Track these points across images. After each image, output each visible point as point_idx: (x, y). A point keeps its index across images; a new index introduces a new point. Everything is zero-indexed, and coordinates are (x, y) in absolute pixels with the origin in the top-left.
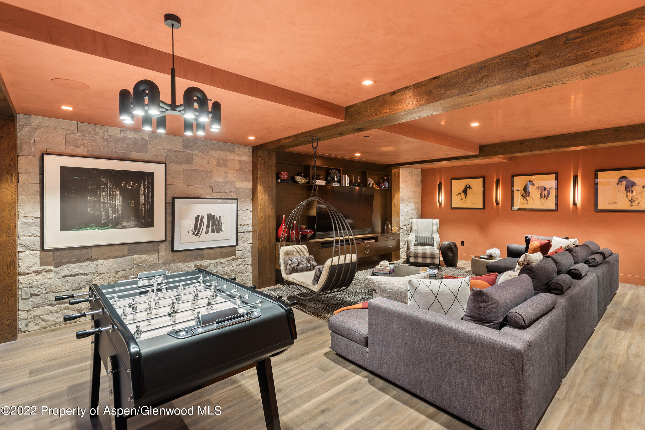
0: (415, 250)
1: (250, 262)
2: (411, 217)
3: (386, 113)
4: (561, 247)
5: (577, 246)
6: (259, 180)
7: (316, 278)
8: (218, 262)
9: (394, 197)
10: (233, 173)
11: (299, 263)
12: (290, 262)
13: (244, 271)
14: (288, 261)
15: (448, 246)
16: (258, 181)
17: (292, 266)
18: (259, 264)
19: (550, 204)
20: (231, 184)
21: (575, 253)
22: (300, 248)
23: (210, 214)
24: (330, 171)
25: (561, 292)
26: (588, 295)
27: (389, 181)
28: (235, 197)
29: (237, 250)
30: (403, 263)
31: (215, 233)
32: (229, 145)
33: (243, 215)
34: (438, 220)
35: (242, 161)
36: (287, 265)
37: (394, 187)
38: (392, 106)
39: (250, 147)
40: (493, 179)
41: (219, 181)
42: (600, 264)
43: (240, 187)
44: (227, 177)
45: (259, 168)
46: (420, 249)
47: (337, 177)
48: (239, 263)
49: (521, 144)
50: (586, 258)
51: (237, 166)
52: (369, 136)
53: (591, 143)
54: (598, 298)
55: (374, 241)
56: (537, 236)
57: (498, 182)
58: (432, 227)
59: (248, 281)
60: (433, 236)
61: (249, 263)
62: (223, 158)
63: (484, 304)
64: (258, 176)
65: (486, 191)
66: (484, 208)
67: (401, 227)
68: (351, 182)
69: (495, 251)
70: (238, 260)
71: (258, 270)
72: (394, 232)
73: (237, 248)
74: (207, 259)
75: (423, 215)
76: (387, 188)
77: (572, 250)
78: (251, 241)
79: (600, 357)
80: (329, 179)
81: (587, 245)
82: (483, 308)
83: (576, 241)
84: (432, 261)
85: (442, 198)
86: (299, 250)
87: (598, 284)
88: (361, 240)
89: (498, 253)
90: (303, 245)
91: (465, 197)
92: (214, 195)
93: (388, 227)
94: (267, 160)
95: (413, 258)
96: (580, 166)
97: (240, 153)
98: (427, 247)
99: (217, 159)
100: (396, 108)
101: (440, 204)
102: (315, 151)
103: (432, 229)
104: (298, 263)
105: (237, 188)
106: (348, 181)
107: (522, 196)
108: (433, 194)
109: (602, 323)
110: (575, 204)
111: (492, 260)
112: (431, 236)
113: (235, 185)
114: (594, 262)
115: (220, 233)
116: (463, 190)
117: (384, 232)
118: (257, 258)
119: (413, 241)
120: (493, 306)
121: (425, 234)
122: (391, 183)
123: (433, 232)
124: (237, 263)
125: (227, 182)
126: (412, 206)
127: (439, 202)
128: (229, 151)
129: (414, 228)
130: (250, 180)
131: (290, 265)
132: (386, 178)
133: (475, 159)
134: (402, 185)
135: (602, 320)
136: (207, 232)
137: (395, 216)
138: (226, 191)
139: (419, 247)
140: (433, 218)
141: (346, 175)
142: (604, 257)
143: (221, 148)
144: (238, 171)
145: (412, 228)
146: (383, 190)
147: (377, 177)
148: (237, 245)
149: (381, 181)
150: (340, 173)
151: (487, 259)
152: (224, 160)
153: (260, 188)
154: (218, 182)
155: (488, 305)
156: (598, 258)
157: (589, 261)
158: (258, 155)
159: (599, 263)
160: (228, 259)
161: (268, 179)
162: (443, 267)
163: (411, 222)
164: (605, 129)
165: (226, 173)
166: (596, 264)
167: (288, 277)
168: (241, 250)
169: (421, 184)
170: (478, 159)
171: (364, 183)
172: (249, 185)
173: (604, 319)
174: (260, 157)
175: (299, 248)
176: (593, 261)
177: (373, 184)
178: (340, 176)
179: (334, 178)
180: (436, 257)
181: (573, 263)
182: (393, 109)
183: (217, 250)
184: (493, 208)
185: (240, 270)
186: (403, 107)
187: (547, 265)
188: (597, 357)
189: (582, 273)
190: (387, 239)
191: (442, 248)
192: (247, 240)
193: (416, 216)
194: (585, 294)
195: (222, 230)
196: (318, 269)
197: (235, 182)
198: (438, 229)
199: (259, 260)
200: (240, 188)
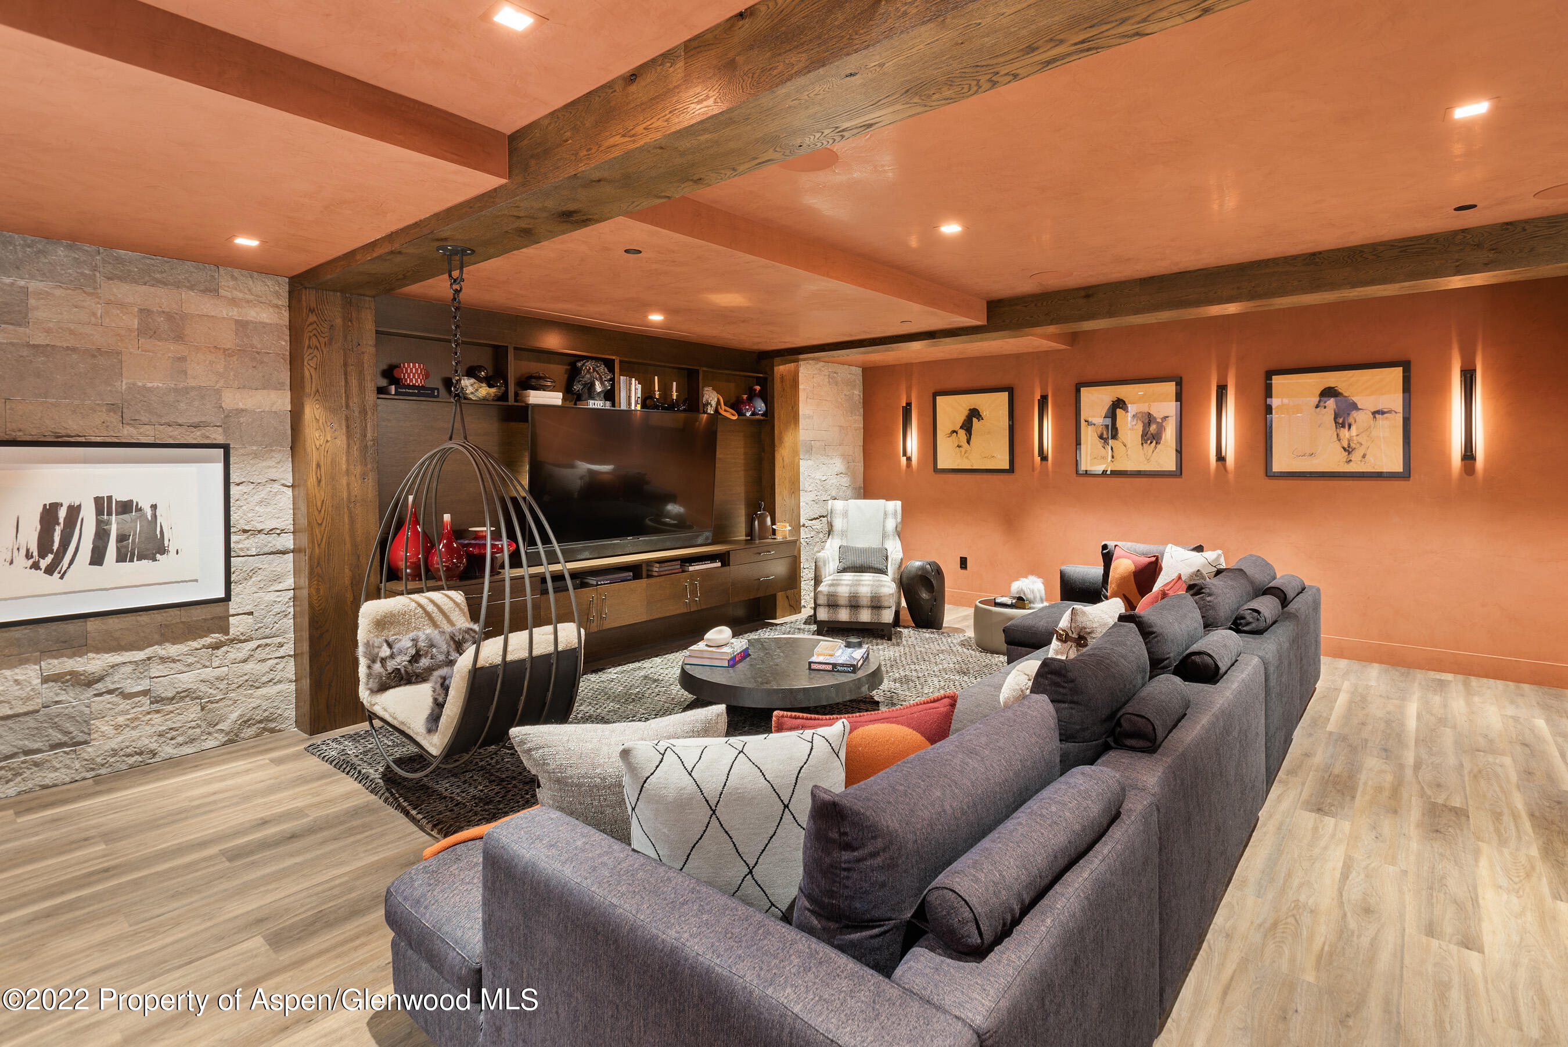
0: (832, 585)
1: (289, 649)
2: (834, 494)
3: (613, 149)
4: (1180, 577)
5: (1219, 572)
6: (309, 387)
7: (437, 710)
8: (149, 659)
9: (781, 441)
10: (211, 363)
11: (418, 652)
12: (385, 651)
13: (265, 679)
14: (380, 647)
15: (920, 573)
16: (307, 390)
17: (391, 665)
18: (314, 655)
19: (1164, 458)
20: (203, 397)
21: (1210, 595)
22: (439, 602)
23: (110, 498)
24: (579, 364)
25: (1149, 744)
26: (1235, 734)
27: (766, 396)
28: (220, 439)
29: (232, 612)
30: (805, 623)
31: (131, 560)
32: (192, 269)
33: (257, 498)
34: (899, 503)
35: (247, 322)
36: (374, 661)
37: (780, 414)
38: (630, 124)
39: (279, 278)
40: (1033, 393)
41: (149, 385)
42: (1274, 623)
43: (241, 406)
44: (186, 373)
45: (309, 347)
46: (847, 584)
47: (602, 383)
48: (241, 656)
49: (1087, 296)
50: (1238, 608)
51: (228, 339)
52: (640, 252)
53: (1252, 296)
54: (1267, 727)
55: (719, 564)
56: (1129, 544)
57: (1043, 401)
58: (884, 522)
59: (279, 712)
60: (886, 546)
61: (282, 652)
62: (167, 310)
63: (846, 855)
64: (307, 373)
65: (1017, 426)
66: (1011, 470)
67: (802, 521)
68: (647, 400)
69: (1032, 586)
70: (238, 646)
71: (311, 674)
72: (779, 538)
73: (233, 607)
74: (98, 650)
75: (867, 490)
76: (762, 415)
77: (1202, 588)
78: (290, 582)
79: (1267, 925)
80: (577, 387)
81: (1241, 570)
82: (845, 869)
83: (1219, 556)
84: (875, 617)
85: (913, 443)
86: (430, 608)
87: (1266, 686)
88: (677, 565)
89: (1039, 591)
90: (452, 593)
91: (968, 442)
92: (128, 433)
93: (762, 523)
94: (339, 321)
95: (826, 609)
96: (1233, 360)
97: (240, 295)
98: (867, 577)
99: (141, 311)
100: (640, 129)
101: (909, 459)
102: (457, 292)
103: (884, 527)
104: (414, 652)
105: (231, 411)
106: (639, 395)
107: (1101, 437)
108: (890, 433)
109: (1279, 792)
110: (1221, 458)
111: (1025, 609)
112: (880, 546)
113: (220, 399)
114: (1258, 620)
115: (154, 560)
116: (963, 424)
117: (751, 540)
118: (306, 635)
119: (833, 560)
120: (878, 861)
121: (866, 541)
122: (773, 402)
123: (884, 536)
124: (232, 656)
125: (186, 390)
126: (838, 464)
127: (905, 454)
128: (192, 288)
129: (838, 524)
130: (283, 384)
131: (383, 661)
132: (758, 388)
133: (979, 336)
134: (805, 408)
135: (1280, 781)
136: (97, 558)
137: (786, 493)
138: (180, 422)
139: (848, 577)
140: (888, 498)
141: (631, 377)
142: (1284, 601)
143: (158, 276)
144: (230, 356)
145: (832, 526)
146: (751, 422)
147: (732, 385)
148: (228, 598)
149: (745, 397)
150: (611, 370)
151: (1011, 606)
152: (169, 317)
153: (312, 411)
154: (149, 390)
155: (859, 860)
156: (1267, 606)
157: (1243, 618)
158: (304, 304)
159: (1269, 621)
160: (195, 644)
161: (346, 382)
162: (905, 631)
163: (829, 508)
164: (1285, 258)
165: (182, 359)
166: (1262, 625)
167: (373, 702)
168: (251, 613)
169: (861, 406)
170: (986, 340)
171: (693, 402)
172: (281, 401)
173: (1284, 777)
174: (312, 311)
175: (432, 601)
176: (1253, 618)
177: (718, 403)
178: (612, 380)
179: (593, 385)
180: (886, 604)
181: (1201, 629)
182: (633, 132)
183: (144, 618)
184: (1033, 469)
185: (246, 677)
186: (659, 123)
187: (1119, 649)
188: (1260, 925)
189: (1220, 664)
190: (759, 558)
191: (904, 580)
192: (277, 579)
193: (849, 492)
194: (1227, 731)
195: (163, 551)
196: (440, 681)
197: (218, 392)
198: (900, 526)
199: (314, 642)
200: (242, 410)
